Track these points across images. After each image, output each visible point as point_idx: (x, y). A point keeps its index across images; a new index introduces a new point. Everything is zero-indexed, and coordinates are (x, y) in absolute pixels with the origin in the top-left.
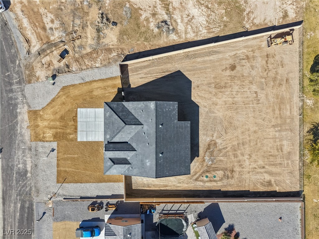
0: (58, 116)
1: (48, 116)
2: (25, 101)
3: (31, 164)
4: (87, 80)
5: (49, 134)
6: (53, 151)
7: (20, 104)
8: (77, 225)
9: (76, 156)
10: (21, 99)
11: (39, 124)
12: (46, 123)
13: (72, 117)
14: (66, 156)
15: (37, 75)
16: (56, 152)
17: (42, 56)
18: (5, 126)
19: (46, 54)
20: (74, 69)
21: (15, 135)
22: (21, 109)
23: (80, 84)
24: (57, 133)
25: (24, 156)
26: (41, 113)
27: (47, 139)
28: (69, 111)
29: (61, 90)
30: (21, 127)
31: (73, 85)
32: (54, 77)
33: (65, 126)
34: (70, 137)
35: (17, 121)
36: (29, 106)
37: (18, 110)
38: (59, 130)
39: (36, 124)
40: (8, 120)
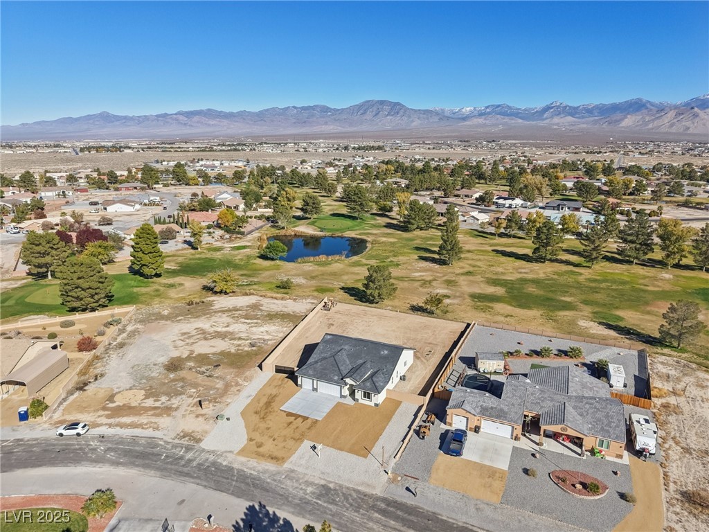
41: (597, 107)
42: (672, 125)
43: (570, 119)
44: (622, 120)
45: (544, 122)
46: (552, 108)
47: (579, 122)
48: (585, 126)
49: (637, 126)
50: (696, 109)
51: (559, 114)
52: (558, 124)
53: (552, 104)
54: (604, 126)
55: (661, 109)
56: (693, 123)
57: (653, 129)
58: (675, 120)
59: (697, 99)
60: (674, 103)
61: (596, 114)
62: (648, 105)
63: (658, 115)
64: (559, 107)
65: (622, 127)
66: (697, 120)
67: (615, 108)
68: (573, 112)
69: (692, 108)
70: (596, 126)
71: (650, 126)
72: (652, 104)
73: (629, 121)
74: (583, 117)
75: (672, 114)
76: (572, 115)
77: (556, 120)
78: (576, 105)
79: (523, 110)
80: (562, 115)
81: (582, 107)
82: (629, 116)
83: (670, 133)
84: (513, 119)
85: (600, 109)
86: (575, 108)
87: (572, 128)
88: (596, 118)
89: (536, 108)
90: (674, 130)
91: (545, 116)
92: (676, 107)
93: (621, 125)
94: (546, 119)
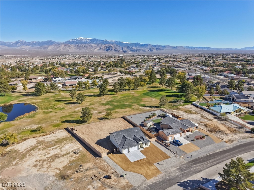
0: (141, 167)
1: (144, 171)
2: (144, 183)
3: (173, 169)
4: (115, 164)
5: (152, 168)
6: (159, 164)
7: (147, 184)
8: (180, 147)
9: (153, 156)
10: (144, 185)
11: (151, 173)
12: (148, 171)
13: (138, 163)
14: (157, 159)
15: (126, 184)
16: (158, 163)
17: (113, 185)
18: (164, 186)
19: (111, 184)
20: (113, 171)
21: (165, 180)
22: (149, 183)
23: (119, 166)
24: (149, 165)
25: (172, 172)
26: (145, 174)
27: (155, 167)
28: (135, 165)
29: (127, 171)
30: (159, 179)
31: (121, 167)
32: (122, 176)
33: (144, 163)
34: (147, 160)
35: (157, 182)
36: (145, 180)
37: (151, 184)
38: (147, 165)
39: (152, 175)
40: (160, 185)
41: (37, 42)
42: (64, 49)
43: (28, 46)
44: (48, 47)
45: (19, 48)
46: (20, 42)
47: (32, 48)
48: (35, 49)
49: (53, 49)
50: (69, 44)
51: (23, 45)
52: (24, 49)
53: (19, 41)
54: (42, 49)
55: (59, 44)
56: (70, 49)
57: (58, 50)
58: (64, 48)
59: (68, 41)
60: (62, 42)
61: (37, 45)
62: (54, 42)
63: (59, 46)
64: (22, 42)
65: (49, 50)
66: (70, 48)
67: (43, 43)
68: (29, 44)
69: (68, 44)
70: (39, 50)
71: (58, 49)
72: (55, 42)
73: (50, 48)
74: (33, 46)
75: (63, 46)
76: (29, 45)
77: (23, 47)
78: (29, 42)
79: (7, 43)
80: (25, 45)
81: (31, 42)
82: (50, 46)
83: (64, 52)
84: (4, 46)
85: (38, 43)
86: (29, 43)
87: (31, 50)
88: (38, 47)
89: (13, 42)
90: (65, 51)
91: (18, 45)
92: (63, 44)
93: (48, 49)
94: (19, 46)
